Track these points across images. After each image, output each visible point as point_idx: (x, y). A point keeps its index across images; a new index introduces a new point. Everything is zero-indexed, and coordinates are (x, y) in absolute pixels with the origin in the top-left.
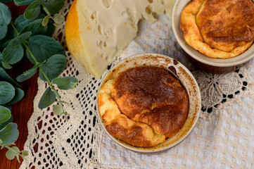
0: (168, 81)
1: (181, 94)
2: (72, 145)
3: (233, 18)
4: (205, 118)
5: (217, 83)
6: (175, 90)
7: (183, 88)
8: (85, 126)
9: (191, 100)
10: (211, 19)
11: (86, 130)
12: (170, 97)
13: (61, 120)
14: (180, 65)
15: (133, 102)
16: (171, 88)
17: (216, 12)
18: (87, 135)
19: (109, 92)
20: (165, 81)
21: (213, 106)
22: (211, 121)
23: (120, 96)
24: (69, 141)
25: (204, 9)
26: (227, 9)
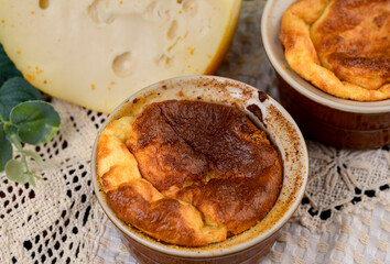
0: (243, 130)
1: (268, 157)
2: (33, 255)
3: (385, 38)
4: (314, 228)
5: (345, 166)
6: (255, 148)
7: (273, 147)
8: (67, 223)
9: (287, 170)
10: (341, 35)
11: (68, 231)
12: (245, 162)
13: (14, 198)
14: (271, 101)
15: (168, 160)
16: (248, 143)
17: (353, 24)
18: (68, 242)
19: (123, 136)
20: (236, 130)
21: (332, 207)
22: (326, 234)
23: (145, 145)
24: (28, 245)
25: (330, 15)
26: (376, 19)
